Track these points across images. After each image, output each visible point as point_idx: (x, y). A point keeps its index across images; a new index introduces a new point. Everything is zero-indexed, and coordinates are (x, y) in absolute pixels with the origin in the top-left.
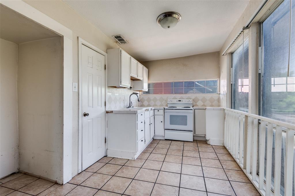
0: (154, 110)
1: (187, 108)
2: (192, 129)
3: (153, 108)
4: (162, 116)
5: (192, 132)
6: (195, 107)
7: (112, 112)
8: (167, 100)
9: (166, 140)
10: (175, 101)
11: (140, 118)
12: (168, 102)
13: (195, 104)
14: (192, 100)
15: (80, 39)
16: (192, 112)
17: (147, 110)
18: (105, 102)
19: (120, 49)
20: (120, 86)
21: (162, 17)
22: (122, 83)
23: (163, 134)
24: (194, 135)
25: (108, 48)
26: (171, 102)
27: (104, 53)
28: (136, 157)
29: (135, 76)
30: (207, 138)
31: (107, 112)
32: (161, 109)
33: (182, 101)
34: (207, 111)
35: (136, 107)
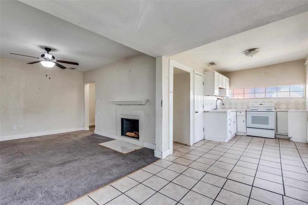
0: (236, 112)
1: (269, 111)
2: (274, 128)
3: (236, 111)
4: (244, 117)
5: (274, 131)
6: (276, 110)
7: (208, 112)
8: (248, 104)
9: (248, 136)
10: (256, 105)
11: (229, 116)
12: (249, 106)
13: (277, 107)
14: (274, 103)
15: (195, 72)
16: (274, 114)
17: (232, 111)
18: (203, 106)
19: (214, 71)
20: (214, 95)
21: (247, 51)
22: (215, 93)
23: (245, 131)
24: (276, 133)
25: (205, 71)
26: (252, 106)
27: (203, 75)
28: (226, 141)
29: (221, 87)
30: (289, 136)
31: (204, 112)
32: (243, 111)
33: (264, 104)
34: (289, 113)
35: (221, 109)
